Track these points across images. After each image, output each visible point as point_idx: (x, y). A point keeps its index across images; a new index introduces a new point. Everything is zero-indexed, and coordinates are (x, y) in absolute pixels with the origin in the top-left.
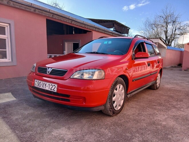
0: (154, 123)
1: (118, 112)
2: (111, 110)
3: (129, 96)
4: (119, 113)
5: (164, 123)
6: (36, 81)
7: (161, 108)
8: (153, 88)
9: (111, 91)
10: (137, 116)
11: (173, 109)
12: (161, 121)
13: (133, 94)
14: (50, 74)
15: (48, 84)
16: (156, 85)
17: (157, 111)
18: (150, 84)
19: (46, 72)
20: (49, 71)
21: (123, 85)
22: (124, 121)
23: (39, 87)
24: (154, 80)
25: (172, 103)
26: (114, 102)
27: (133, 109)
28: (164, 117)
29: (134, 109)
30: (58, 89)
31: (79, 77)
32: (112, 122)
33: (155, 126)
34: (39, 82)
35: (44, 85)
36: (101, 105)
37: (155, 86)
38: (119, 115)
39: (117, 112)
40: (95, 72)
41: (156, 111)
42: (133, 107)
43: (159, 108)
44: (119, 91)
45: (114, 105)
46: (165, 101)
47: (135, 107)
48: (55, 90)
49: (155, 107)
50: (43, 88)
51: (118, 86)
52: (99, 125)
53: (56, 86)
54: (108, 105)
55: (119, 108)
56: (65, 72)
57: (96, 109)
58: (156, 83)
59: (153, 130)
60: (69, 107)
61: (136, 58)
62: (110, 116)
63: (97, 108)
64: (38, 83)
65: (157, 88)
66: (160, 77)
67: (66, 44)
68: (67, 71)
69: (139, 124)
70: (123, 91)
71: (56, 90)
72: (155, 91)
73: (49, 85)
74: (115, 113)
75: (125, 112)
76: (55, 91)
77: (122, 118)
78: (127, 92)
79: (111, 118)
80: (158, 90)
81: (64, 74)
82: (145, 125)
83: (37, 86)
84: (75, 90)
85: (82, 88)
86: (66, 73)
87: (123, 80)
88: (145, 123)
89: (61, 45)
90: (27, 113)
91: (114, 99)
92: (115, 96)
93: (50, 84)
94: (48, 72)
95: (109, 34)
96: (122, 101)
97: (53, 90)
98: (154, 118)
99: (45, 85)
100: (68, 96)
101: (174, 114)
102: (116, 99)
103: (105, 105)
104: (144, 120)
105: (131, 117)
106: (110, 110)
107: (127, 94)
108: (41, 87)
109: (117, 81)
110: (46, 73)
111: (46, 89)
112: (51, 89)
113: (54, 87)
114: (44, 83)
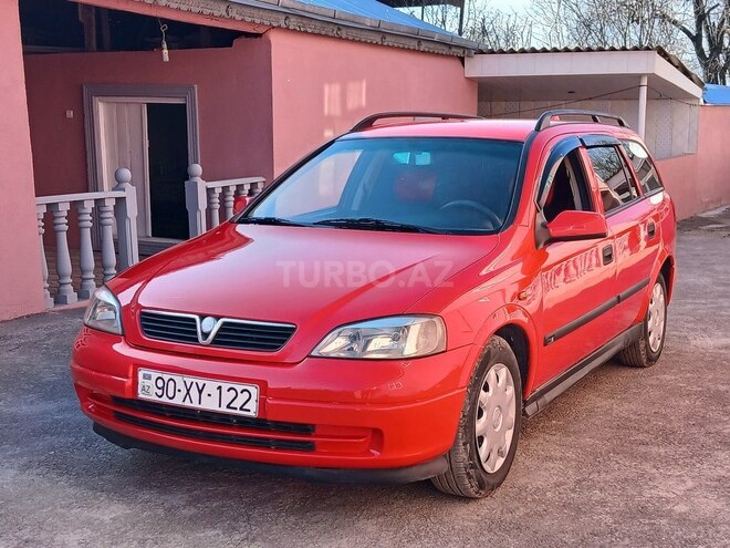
0: (643, 511)
1: (496, 481)
2: (472, 472)
3: (530, 409)
4: (499, 485)
5: (681, 508)
6: (147, 377)
7: (670, 450)
8: (631, 358)
9: (470, 395)
10: (573, 491)
11: (720, 453)
12: (668, 502)
13: (548, 397)
14: (214, 342)
15: (211, 386)
16: (647, 346)
17: (654, 466)
18: (617, 343)
19: (196, 333)
20: (206, 330)
21: (510, 367)
22: (527, 514)
23: (164, 399)
24: (636, 321)
25: (719, 427)
26: (481, 439)
27: (553, 465)
28: (682, 488)
29: (559, 464)
30: (262, 404)
31: (341, 349)
32: (479, 518)
33: (647, 521)
34: (166, 377)
35: (194, 392)
36: (434, 458)
37: (642, 346)
38: (499, 492)
39: (492, 481)
40: (408, 327)
41: (647, 467)
42: (549, 458)
43: (662, 451)
44: (495, 393)
45: (483, 452)
46: (687, 418)
47: (559, 455)
48: (248, 410)
49: (642, 449)
50: (187, 403)
51: (492, 373)
52: (434, 533)
53: (254, 391)
54: (462, 455)
55: (500, 462)
56: (287, 333)
57: (418, 474)
58: (646, 334)
59: (640, 535)
60: (307, 472)
61: (552, 240)
62: (467, 499)
63: (424, 469)
64: (160, 383)
65: (652, 359)
66: (662, 299)
67: (102, 111)
68: (293, 329)
69: (583, 519)
70: (511, 390)
71: (252, 409)
72: (641, 371)
73: (220, 388)
74: (488, 484)
75: (522, 481)
76: (252, 413)
77: (516, 504)
78: (524, 394)
79: (472, 506)
80: (657, 366)
81: (283, 342)
82: (610, 520)
83: (154, 398)
84: (341, 403)
85: (358, 395)
86: (289, 336)
87: (509, 347)
88: (607, 513)
89: (70, 114)
90: (107, 518)
91: (480, 425)
92: (485, 414)
93: (225, 386)
94: (206, 335)
95: (364, 36)
96: (509, 434)
97: (241, 409)
98: (640, 494)
99: (200, 392)
100: (304, 429)
101: (723, 473)
102: (486, 429)
103: (449, 455)
104: (603, 503)
105: (549, 494)
106: (468, 474)
107: (526, 403)
108: (178, 401)
109: (489, 351)
110: (197, 340)
111: (202, 406)
112: (228, 407)
113: (246, 395)
114: (194, 384)
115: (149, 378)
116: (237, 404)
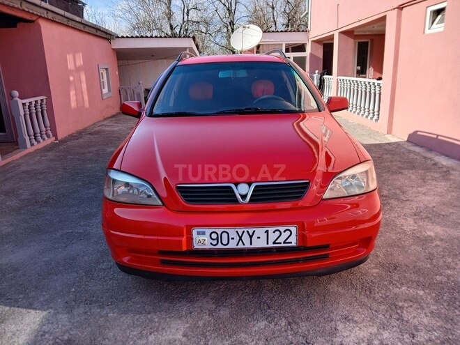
6: (202, 233)
14: (251, 200)
15: (260, 231)
20: (244, 193)
23: (220, 246)
30: (301, 237)
34: (219, 231)
35: (246, 237)
48: (291, 243)
50: (241, 246)
53: (294, 229)
56: (302, 187)
64: (215, 235)
68: (308, 183)
71: (293, 241)
73: (267, 232)
76: (294, 244)
81: (304, 192)
83: (210, 247)
86: (307, 188)
93: (271, 229)
97: (284, 242)
99: (251, 237)
100: (326, 247)
108: (232, 245)
110: (237, 201)
111: (253, 246)
112: (274, 243)
113: (288, 233)
114: (246, 233)
115: (204, 233)
116: (281, 240)
